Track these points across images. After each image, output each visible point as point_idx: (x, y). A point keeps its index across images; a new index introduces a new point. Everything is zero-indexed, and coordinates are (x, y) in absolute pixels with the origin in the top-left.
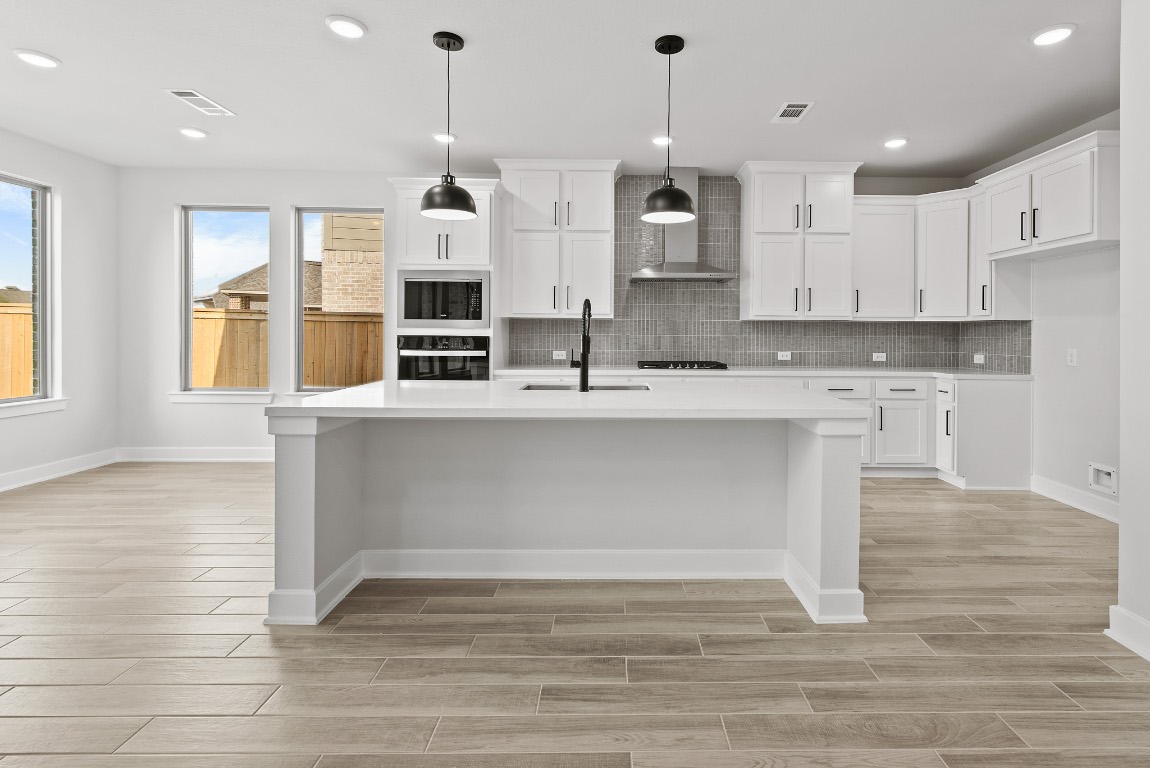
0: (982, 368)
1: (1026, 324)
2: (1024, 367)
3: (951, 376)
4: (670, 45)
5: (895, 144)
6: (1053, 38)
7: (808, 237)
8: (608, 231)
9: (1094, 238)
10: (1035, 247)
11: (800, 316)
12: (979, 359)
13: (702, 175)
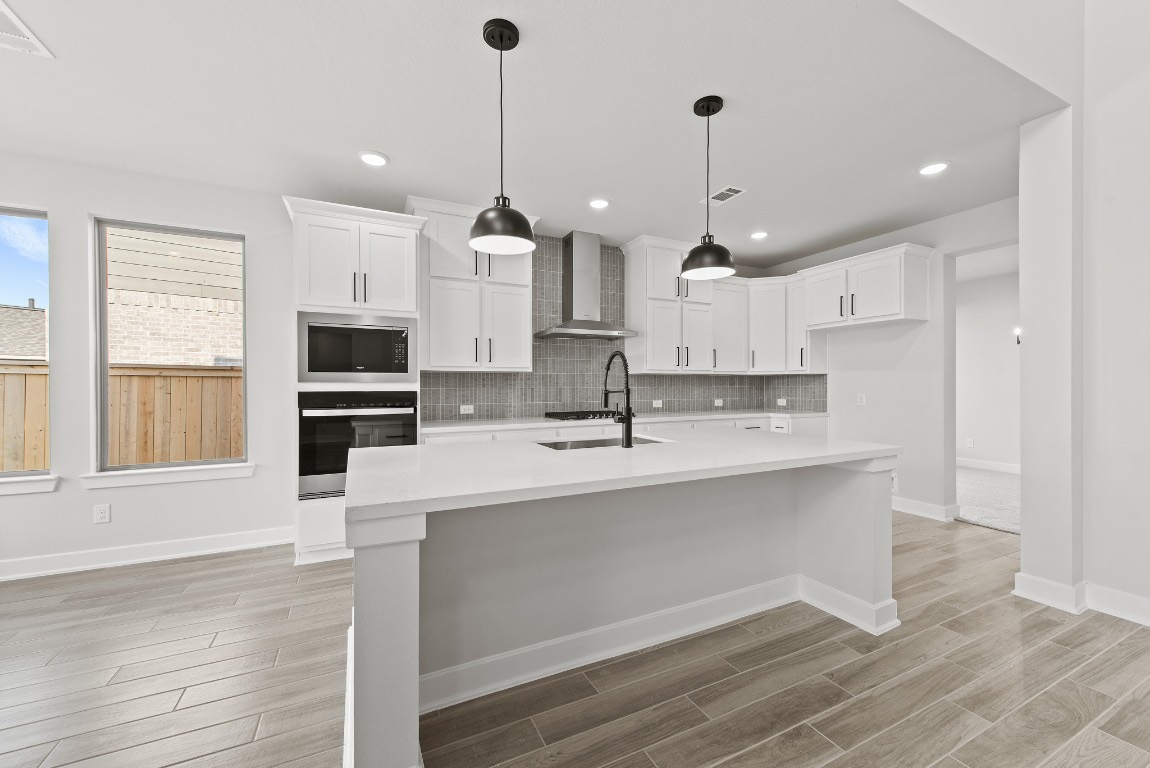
0: (784, 409)
1: (822, 377)
2: (822, 407)
3: (788, 416)
4: (709, 106)
5: (759, 236)
6: (933, 169)
7: (686, 306)
8: (526, 286)
9: (902, 316)
10: (850, 321)
11: (680, 371)
12: (782, 402)
13: (605, 243)
